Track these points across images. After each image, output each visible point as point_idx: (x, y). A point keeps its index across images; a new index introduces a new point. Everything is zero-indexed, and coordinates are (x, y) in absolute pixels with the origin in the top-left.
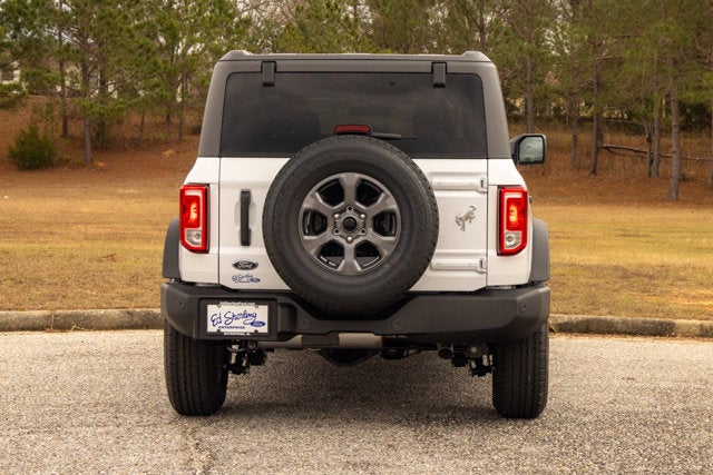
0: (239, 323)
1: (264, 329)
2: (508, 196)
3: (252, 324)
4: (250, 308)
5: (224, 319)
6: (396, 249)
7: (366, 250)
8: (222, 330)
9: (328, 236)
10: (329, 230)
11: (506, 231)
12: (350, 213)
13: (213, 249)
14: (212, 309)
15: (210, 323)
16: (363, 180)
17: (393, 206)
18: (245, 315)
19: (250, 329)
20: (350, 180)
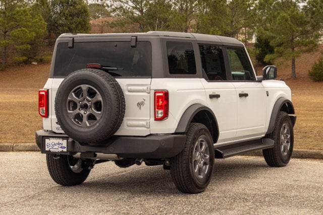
0: (56, 147)
1: (65, 150)
2: (157, 94)
3: (61, 147)
4: (60, 141)
5: (51, 145)
6: (102, 117)
7: (91, 117)
8: (51, 150)
9: (77, 111)
10: (78, 109)
11: (157, 110)
12: (85, 102)
13: (50, 116)
14: (47, 141)
15: (46, 147)
16: (90, 88)
17: (101, 99)
18: (59, 144)
19: (60, 150)
20: (85, 87)
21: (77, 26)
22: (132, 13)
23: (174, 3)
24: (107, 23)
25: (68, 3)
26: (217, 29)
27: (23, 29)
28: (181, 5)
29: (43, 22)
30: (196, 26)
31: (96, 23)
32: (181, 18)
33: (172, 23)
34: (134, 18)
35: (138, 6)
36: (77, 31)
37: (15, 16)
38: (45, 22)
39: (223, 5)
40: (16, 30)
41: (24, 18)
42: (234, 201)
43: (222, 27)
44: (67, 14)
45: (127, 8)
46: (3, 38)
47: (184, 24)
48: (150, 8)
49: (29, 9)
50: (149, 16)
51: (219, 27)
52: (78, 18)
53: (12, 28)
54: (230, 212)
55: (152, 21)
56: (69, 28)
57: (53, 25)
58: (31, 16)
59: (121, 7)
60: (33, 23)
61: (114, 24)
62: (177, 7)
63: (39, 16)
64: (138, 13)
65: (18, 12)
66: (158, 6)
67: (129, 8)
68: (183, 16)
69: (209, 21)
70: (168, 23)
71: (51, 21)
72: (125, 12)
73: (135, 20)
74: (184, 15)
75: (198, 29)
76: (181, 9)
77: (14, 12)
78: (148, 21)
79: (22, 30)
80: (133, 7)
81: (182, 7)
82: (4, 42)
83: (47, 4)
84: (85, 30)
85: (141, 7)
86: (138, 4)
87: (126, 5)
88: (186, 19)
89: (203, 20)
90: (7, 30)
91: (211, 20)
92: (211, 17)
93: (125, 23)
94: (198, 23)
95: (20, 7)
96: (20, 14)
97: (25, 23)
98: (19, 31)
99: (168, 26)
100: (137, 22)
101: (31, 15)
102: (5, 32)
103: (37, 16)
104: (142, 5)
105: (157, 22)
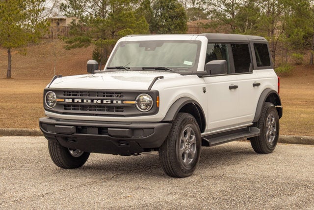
21: (176, 27)
22: (225, 15)
23: (262, 6)
24: (202, 25)
25: (168, 7)
26: (301, 30)
27: (128, 29)
28: (268, 8)
29: (146, 23)
30: (281, 28)
31: (193, 25)
32: (268, 20)
33: (260, 24)
34: (225, 20)
35: (230, 10)
36: (176, 32)
37: (122, 18)
38: (148, 23)
39: (306, 8)
40: (122, 30)
41: (129, 20)
42: (296, 188)
43: (305, 28)
44: (167, 17)
45: (220, 12)
46: (111, 38)
47: (271, 25)
48: (240, 11)
49: (134, 12)
50: (239, 18)
51: (302, 28)
52: (177, 19)
53: (119, 29)
54: (289, 198)
55: (242, 23)
56: (169, 29)
57: (155, 26)
58: (135, 19)
59: (215, 10)
60: (137, 24)
61: (208, 25)
62: (265, 10)
63: (143, 18)
64: (229, 15)
65: (124, 15)
66: (247, 9)
67: (222, 11)
68: (270, 19)
69: (294, 23)
70: (256, 25)
71: (153, 23)
72: (218, 14)
73: (227, 22)
74: (271, 17)
75: (283, 30)
76: (269, 12)
77: (120, 15)
78: (239, 22)
79: (127, 31)
80: (225, 10)
81: (269, 10)
82: (112, 41)
83: (149, 7)
84: (182, 31)
85: (233, 10)
86: (230, 7)
87: (219, 8)
88: (273, 21)
89: (288, 22)
90: (114, 30)
91: (296, 22)
92: (296, 19)
93: (218, 24)
94: (284, 25)
95: (126, 10)
96: (126, 16)
97: (130, 24)
98: (124, 31)
99: (257, 27)
100: (229, 23)
101: (136, 17)
102: (113, 32)
103: (140, 18)
104: (233, 8)
105: (247, 23)
